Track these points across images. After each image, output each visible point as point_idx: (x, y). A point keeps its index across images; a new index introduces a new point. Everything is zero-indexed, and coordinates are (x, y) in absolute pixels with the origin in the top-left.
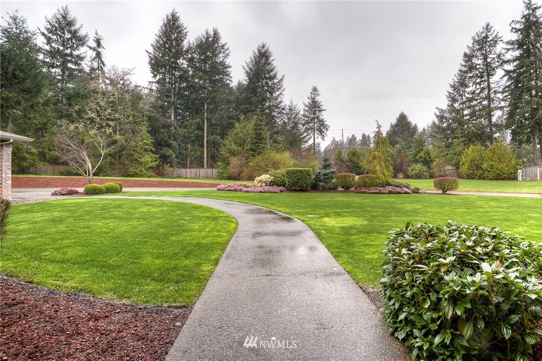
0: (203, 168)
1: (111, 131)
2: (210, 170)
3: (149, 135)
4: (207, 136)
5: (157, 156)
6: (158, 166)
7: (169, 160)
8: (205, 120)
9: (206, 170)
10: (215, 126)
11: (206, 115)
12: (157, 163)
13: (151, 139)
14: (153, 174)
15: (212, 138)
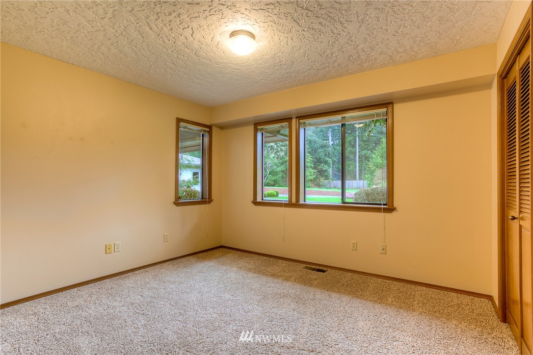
0: (356, 180)
1: (283, 154)
2: (361, 182)
3: (309, 155)
4: (359, 152)
5: (315, 171)
6: (315, 179)
7: (325, 174)
8: (357, 138)
9: (358, 182)
10: (367, 142)
11: (357, 134)
12: (314, 176)
13: (311, 158)
14: (312, 185)
15: (364, 152)
